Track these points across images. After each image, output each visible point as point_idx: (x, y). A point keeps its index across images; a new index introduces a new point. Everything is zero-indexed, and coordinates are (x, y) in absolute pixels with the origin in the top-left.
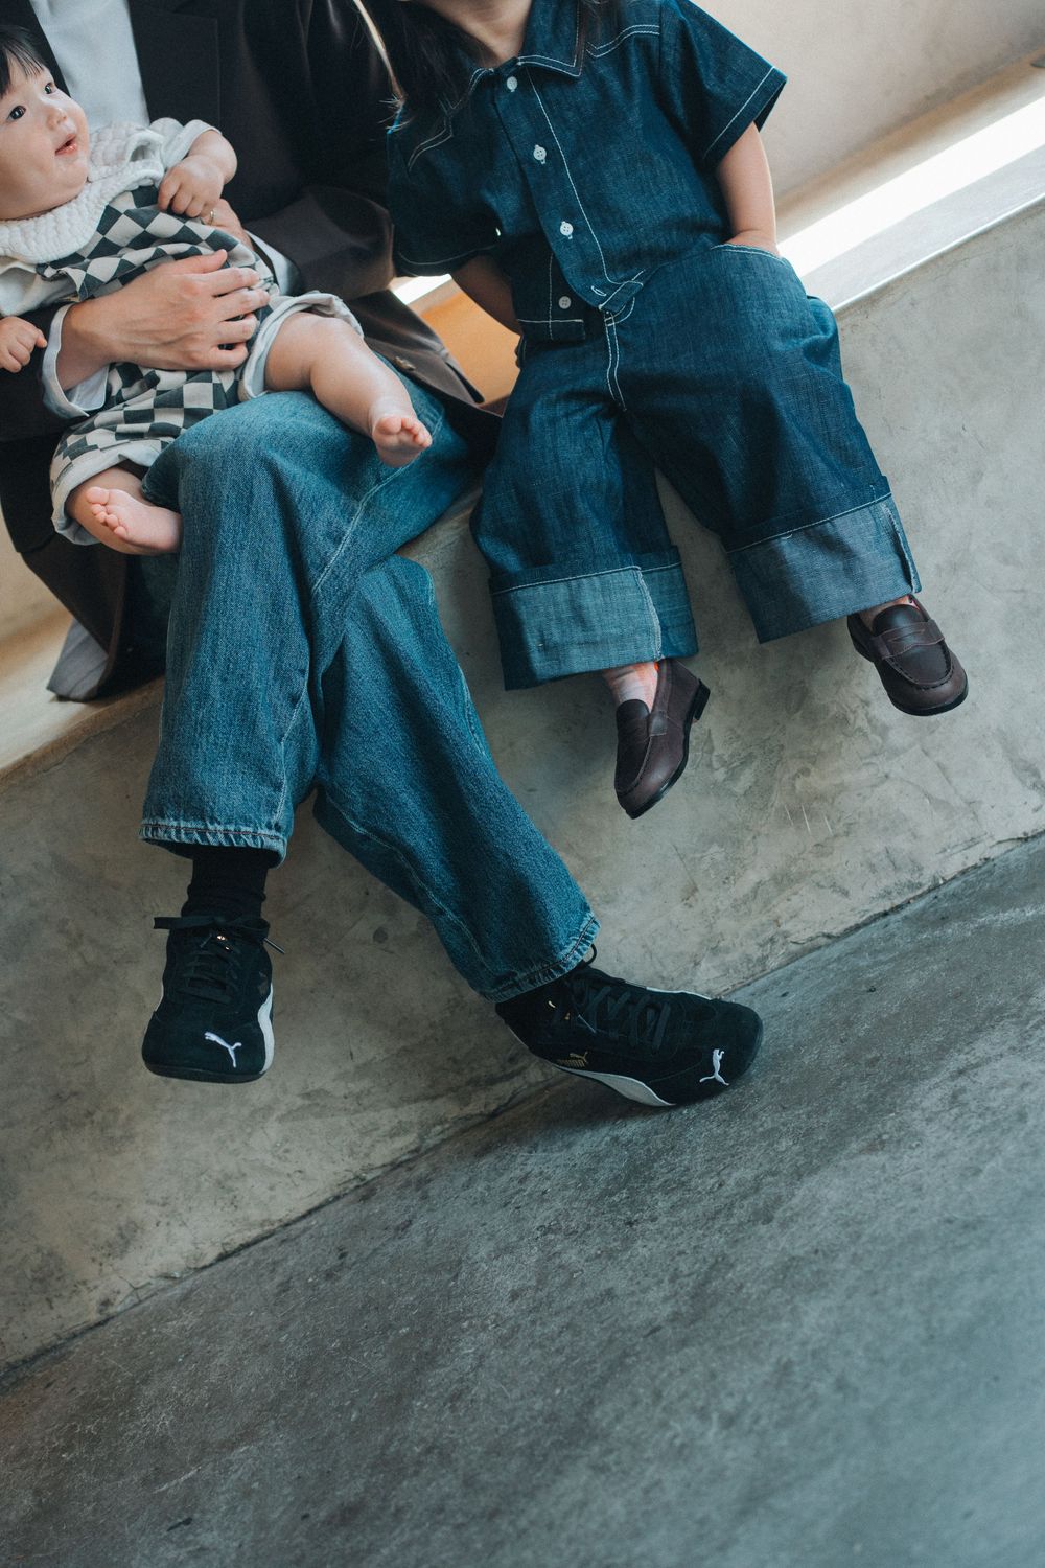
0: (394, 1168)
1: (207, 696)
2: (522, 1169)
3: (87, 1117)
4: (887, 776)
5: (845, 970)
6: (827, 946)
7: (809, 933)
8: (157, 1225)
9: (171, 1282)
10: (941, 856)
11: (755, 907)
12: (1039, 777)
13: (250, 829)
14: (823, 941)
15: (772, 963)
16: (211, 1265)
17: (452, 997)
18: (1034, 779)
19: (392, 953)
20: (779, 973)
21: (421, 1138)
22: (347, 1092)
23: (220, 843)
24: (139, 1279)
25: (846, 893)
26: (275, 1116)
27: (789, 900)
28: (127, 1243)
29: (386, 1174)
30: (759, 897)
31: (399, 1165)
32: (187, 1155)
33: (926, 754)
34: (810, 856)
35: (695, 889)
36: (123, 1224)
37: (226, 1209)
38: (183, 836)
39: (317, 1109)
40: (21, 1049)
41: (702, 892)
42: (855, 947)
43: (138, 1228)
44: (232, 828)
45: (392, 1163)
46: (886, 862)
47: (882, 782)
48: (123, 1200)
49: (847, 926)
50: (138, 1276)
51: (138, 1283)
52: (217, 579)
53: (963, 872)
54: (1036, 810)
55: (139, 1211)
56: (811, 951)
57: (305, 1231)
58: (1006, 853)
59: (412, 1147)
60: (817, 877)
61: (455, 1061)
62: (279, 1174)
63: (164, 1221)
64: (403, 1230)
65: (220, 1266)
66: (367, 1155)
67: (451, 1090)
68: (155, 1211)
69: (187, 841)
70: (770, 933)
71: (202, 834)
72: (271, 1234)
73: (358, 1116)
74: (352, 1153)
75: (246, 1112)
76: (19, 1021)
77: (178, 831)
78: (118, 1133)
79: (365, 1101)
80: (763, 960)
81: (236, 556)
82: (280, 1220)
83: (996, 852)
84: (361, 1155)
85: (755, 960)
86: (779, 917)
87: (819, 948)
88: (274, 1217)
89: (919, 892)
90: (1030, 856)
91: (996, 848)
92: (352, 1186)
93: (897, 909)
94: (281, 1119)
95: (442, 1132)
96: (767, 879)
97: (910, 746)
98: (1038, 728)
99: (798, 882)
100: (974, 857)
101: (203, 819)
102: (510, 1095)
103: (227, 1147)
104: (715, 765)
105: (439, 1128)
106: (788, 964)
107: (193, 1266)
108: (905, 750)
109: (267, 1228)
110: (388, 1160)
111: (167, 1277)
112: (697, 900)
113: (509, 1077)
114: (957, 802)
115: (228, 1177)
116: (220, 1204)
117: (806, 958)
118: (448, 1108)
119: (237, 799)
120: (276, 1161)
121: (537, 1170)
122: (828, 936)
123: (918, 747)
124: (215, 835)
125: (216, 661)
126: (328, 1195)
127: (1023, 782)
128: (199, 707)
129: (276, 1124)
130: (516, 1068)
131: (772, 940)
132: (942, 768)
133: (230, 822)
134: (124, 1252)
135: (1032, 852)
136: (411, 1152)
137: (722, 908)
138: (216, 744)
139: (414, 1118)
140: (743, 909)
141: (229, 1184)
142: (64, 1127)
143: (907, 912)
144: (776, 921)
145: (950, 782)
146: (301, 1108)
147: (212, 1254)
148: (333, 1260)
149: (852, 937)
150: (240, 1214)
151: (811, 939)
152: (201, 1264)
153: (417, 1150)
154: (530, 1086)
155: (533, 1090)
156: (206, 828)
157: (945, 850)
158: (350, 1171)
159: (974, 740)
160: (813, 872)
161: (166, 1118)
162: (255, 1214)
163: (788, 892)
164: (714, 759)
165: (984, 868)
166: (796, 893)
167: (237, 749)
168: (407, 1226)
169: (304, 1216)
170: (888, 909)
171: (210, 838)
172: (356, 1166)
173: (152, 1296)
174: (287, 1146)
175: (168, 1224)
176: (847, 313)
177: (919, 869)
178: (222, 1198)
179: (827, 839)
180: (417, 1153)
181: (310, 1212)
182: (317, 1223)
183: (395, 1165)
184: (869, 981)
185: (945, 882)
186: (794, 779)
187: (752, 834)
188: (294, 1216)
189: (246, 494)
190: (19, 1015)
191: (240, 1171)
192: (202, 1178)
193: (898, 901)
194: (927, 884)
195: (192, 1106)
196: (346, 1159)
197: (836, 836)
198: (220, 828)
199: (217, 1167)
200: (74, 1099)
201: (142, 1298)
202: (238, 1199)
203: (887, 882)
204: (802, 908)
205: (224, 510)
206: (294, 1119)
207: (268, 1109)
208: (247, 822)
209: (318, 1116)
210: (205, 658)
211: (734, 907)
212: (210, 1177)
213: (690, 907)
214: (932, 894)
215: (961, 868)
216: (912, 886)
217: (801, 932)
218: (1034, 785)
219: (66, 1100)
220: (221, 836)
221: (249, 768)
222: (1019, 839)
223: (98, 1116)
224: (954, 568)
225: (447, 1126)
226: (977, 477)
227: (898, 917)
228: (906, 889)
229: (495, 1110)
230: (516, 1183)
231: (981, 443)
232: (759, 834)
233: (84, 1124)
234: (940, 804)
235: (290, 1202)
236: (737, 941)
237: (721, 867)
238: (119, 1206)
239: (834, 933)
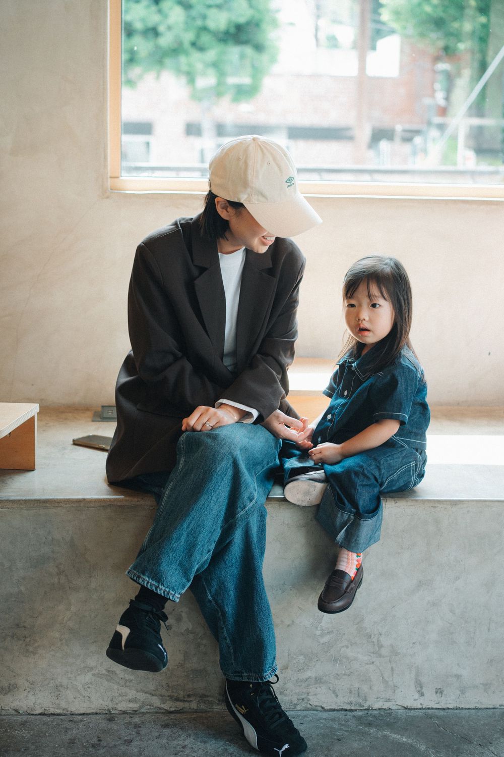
0: (123, 714)
1: (179, 539)
2: (183, 742)
3: (23, 638)
4: (373, 663)
5: (328, 725)
6: (321, 711)
7: (317, 704)
8: (25, 690)
9: (16, 713)
10: (375, 700)
11: (304, 685)
12: (422, 689)
13: (173, 593)
14: (320, 709)
15: (299, 708)
16: (36, 715)
17: (181, 662)
18: (420, 689)
19: (170, 635)
20: (300, 713)
21: (140, 708)
22: (123, 677)
23: (161, 594)
24: (6, 706)
25: (337, 696)
26: (92, 672)
27: (316, 688)
28: (9, 691)
29: (120, 714)
30: (307, 682)
31: (126, 713)
32: (52, 670)
33: (390, 662)
34: (333, 677)
35: (287, 668)
36: (12, 683)
37: (53, 697)
38: (149, 586)
39: (109, 678)
40: (15, 601)
41: (289, 671)
42: (332, 717)
43: (17, 687)
44: (167, 590)
45: (124, 711)
46: (356, 692)
47: (371, 664)
48: (18, 674)
49: (331, 708)
50: (6, 705)
51: (5, 707)
52: (202, 499)
53: (379, 709)
54: (415, 700)
55: (21, 682)
56: (314, 710)
57: (81, 721)
58: (397, 709)
59: (135, 709)
60: (331, 685)
61: (168, 686)
62: (81, 694)
63: (28, 689)
64: (128, 743)
65: (39, 717)
66: (117, 704)
67: (161, 695)
68: (27, 684)
69: (150, 588)
70: (303, 697)
71: (156, 588)
72: (65, 715)
73: (122, 688)
74: (112, 700)
75: (82, 665)
76: (21, 590)
77: (148, 583)
78: (31, 649)
79: (128, 684)
80: (296, 705)
81: (212, 494)
82: (71, 711)
83: (394, 707)
84: (115, 702)
85: (293, 703)
86: (310, 693)
87: (317, 711)
88: (69, 709)
89: (362, 708)
90: (406, 715)
91: (394, 706)
92: (104, 712)
93: (351, 710)
94: (94, 675)
95: (149, 709)
96: (313, 677)
97: (387, 657)
98: (430, 672)
99: (323, 683)
100: (386, 706)
101: (159, 582)
102: (181, 708)
103: (68, 675)
104: (319, 629)
105: (149, 707)
106: (303, 711)
107: (29, 712)
108: (384, 657)
109: (65, 712)
110: (123, 709)
111: (16, 711)
112: (285, 672)
113: (185, 701)
114: (391, 683)
115: (61, 686)
116: (52, 694)
117: (312, 712)
118: (156, 702)
119: (173, 580)
120: (82, 689)
121: (190, 746)
122: (323, 708)
123: (388, 658)
124: (160, 590)
125: (188, 528)
126: (94, 711)
127: (416, 689)
128: (175, 542)
129: (91, 676)
130: (189, 699)
131: (303, 699)
132: (392, 669)
133: (167, 587)
134: (6, 694)
135: (407, 714)
136: (133, 711)
137: (292, 679)
138: (175, 557)
139: (142, 699)
140: (299, 683)
141: (60, 688)
142: (13, 637)
143: (354, 713)
144: (308, 694)
145: (392, 676)
146: (104, 674)
147: (37, 712)
148: (95, 740)
149: (331, 713)
150: (57, 702)
151: (316, 706)
152: (32, 713)
153: (136, 711)
154: (190, 708)
155: (190, 710)
156: (158, 586)
157: (378, 698)
158: (108, 707)
159: (408, 665)
160: (330, 683)
161: (52, 653)
162: (63, 704)
163: (317, 685)
164: (320, 626)
165: (388, 711)
166: (320, 687)
167: (181, 563)
168: (130, 742)
169: (81, 714)
170: (348, 709)
171: (158, 591)
172: (110, 707)
173: (7, 715)
174: (90, 686)
175: (29, 692)
176: (446, 503)
177: (366, 700)
178: (54, 692)
179: (341, 674)
180: (135, 712)
181: (84, 714)
182: (87, 720)
183: (124, 713)
184: (338, 736)
185: (372, 709)
186: (342, 647)
187: (317, 659)
188: (77, 712)
189: (225, 473)
190: (22, 588)
191: (67, 686)
192: (52, 681)
193: (353, 708)
194: (366, 707)
195: (64, 654)
196: (109, 701)
197: (345, 674)
198: (164, 588)
199: (59, 680)
200: (23, 629)
201: (2, 714)
202: (60, 696)
203: (352, 699)
204: (319, 693)
205: (215, 475)
206: (98, 677)
207: (91, 669)
208: (173, 589)
209: (108, 680)
210: (185, 525)
211: (297, 681)
212: (55, 683)
213: (282, 673)
214: (366, 712)
215: (380, 707)
216: (360, 705)
217: (314, 701)
218: (419, 691)
219: (20, 628)
220: (162, 592)
221: (182, 570)
222: (404, 707)
223: (28, 640)
224: (434, 604)
225: (152, 708)
226: (457, 578)
227: (351, 714)
228: (358, 705)
229: (173, 711)
230: (181, 747)
231: (464, 568)
232: (319, 660)
233: (21, 640)
234: (385, 682)
235: (78, 706)
236: (291, 694)
237: (300, 665)
238: (14, 676)
239: (326, 708)
